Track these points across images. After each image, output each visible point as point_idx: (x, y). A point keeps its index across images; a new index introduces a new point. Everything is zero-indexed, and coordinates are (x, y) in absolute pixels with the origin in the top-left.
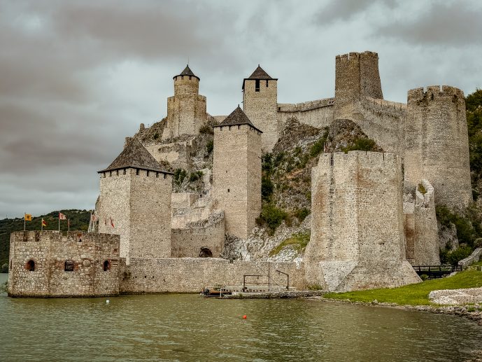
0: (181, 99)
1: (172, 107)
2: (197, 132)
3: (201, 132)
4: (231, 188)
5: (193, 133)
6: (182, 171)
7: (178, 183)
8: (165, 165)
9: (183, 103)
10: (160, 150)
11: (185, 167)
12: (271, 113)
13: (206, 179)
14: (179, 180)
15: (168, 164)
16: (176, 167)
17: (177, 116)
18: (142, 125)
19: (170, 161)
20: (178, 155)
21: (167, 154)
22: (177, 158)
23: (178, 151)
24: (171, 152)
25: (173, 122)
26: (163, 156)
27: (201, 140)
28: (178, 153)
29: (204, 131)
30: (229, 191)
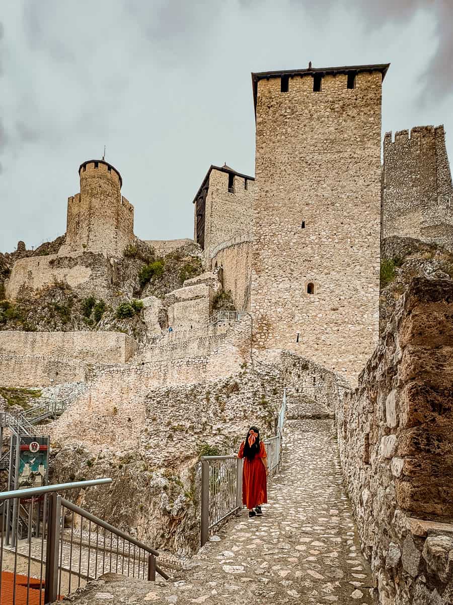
2: (120, 255)
3: (126, 255)
4: (319, 281)
6: (98, 302)
7: (91, 323)
8: (61, 289)
10: (52, 262)
11: (102, 293)
14: (92, 317)
15: (68, 287)
16: (84, 295)
19: (72, 283)
20: (90, 272)
21: (66, 270)
22: (87, 279)
23: (90, 264)
24: (77, 267)
25: (77, 234)
26: (60, 274)
27: (127, 267)
28: (89, 268)
29: (130, 255)
30: (310, 289)
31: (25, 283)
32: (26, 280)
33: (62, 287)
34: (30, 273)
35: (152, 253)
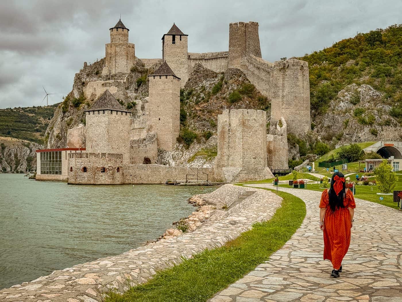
0: (116, 46)
1: (109, 51)
2: (129, 72)
3: (131, 71)
4: (161, 118)
5: (126, 72)
6: (121, 100)
9: (118, 49)
10: (102, 85)
11: (122, 98)
12: (184, 60)
13: (139, 107)
17: (114, 59)
18: (85, 63)
20: (117, 89)
21: (108, 88)
22: (116, 91)
23: (117, 86)
24: (112, 87)
25: (110, 62)
27: (132, 77)
28: (117, 87)
29: (133, 70)
30: (159, 119)
31: (93, 92)
34: (95, 89)
35: (143, 66)
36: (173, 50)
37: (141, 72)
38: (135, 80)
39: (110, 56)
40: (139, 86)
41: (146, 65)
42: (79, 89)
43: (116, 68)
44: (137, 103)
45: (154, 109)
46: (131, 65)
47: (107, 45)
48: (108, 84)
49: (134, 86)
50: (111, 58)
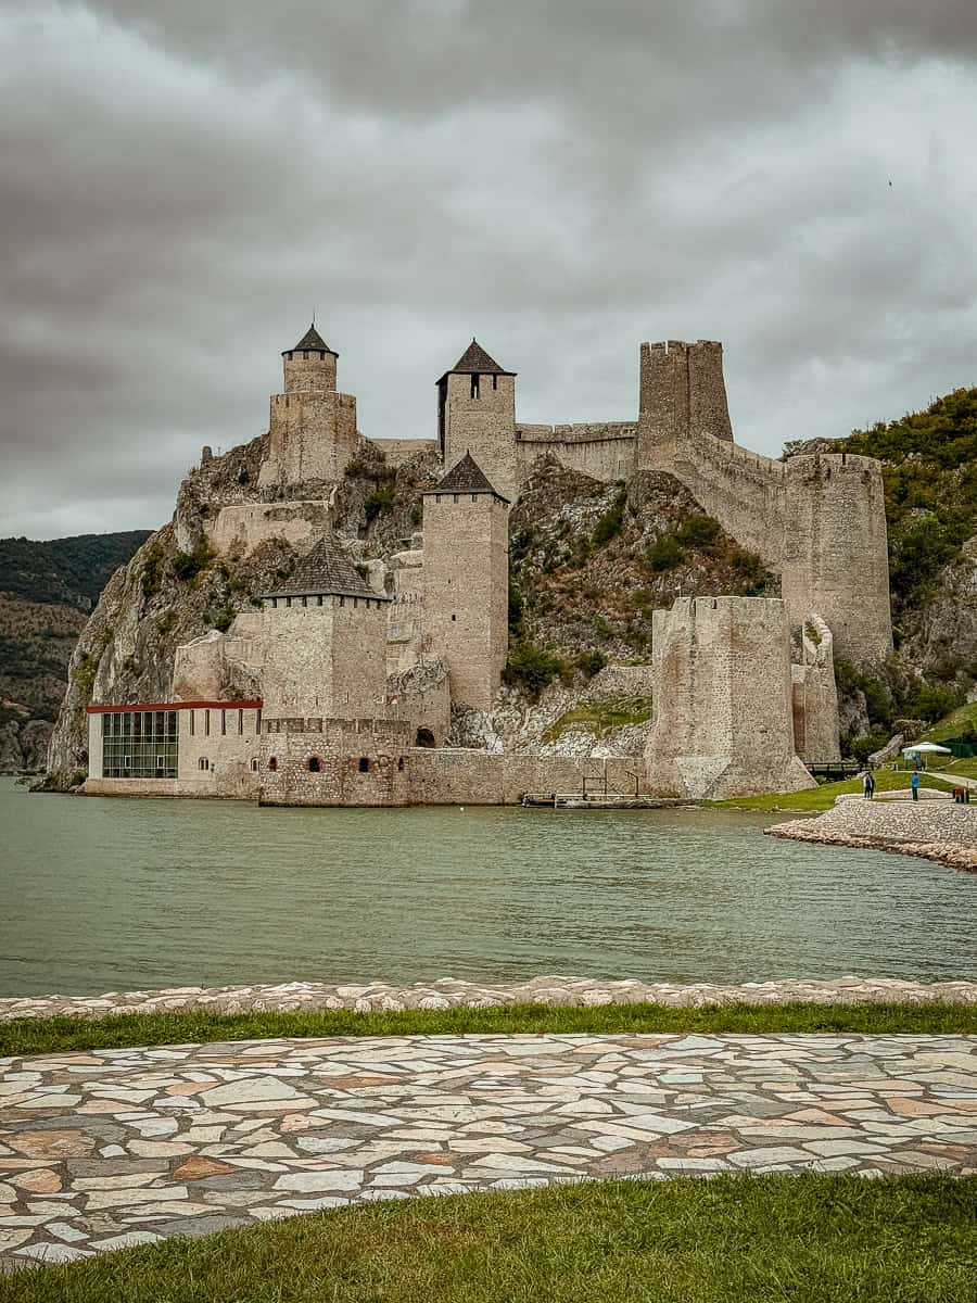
0: (304, 403)
1: (282, 417)
2: (341, 476)
3: (347, 473)
4: (459, 613)
5: (333, 477)
8: (281, 548)
9: (309, 412)
10: (267, 514)
12: (506, 443)
13: (377, 582)
15: (288, 545)
17: (296, 439)
18: (207, 451)
19: (292, 540)
20: (311, 527)
21: (284, 523)
22: (307, 534)
23: (310, 518)
24: (295, 521)
25: (285, 449)
26: (276, 529)
27: (350, 493)
28: (309, 523)
29: (353, 472)
30: (454, 618)
31: (237, 536)
32: (238, 533)
33: (282, 545)
34: (243, 525)
35: (381, 458)
36: (472, 416)
37: (375, 478)
38: (360, 501)
39: (284, 430)
40: (371, 517)
41: (388, 457)
42: (193, 526)
43: (303, 467)
44: (372, 568)
45: (437, 590)
46: (345, 459)
47: (275, 399)
48: (283, 514)
49: (356, 518)
50: (286, 435)
